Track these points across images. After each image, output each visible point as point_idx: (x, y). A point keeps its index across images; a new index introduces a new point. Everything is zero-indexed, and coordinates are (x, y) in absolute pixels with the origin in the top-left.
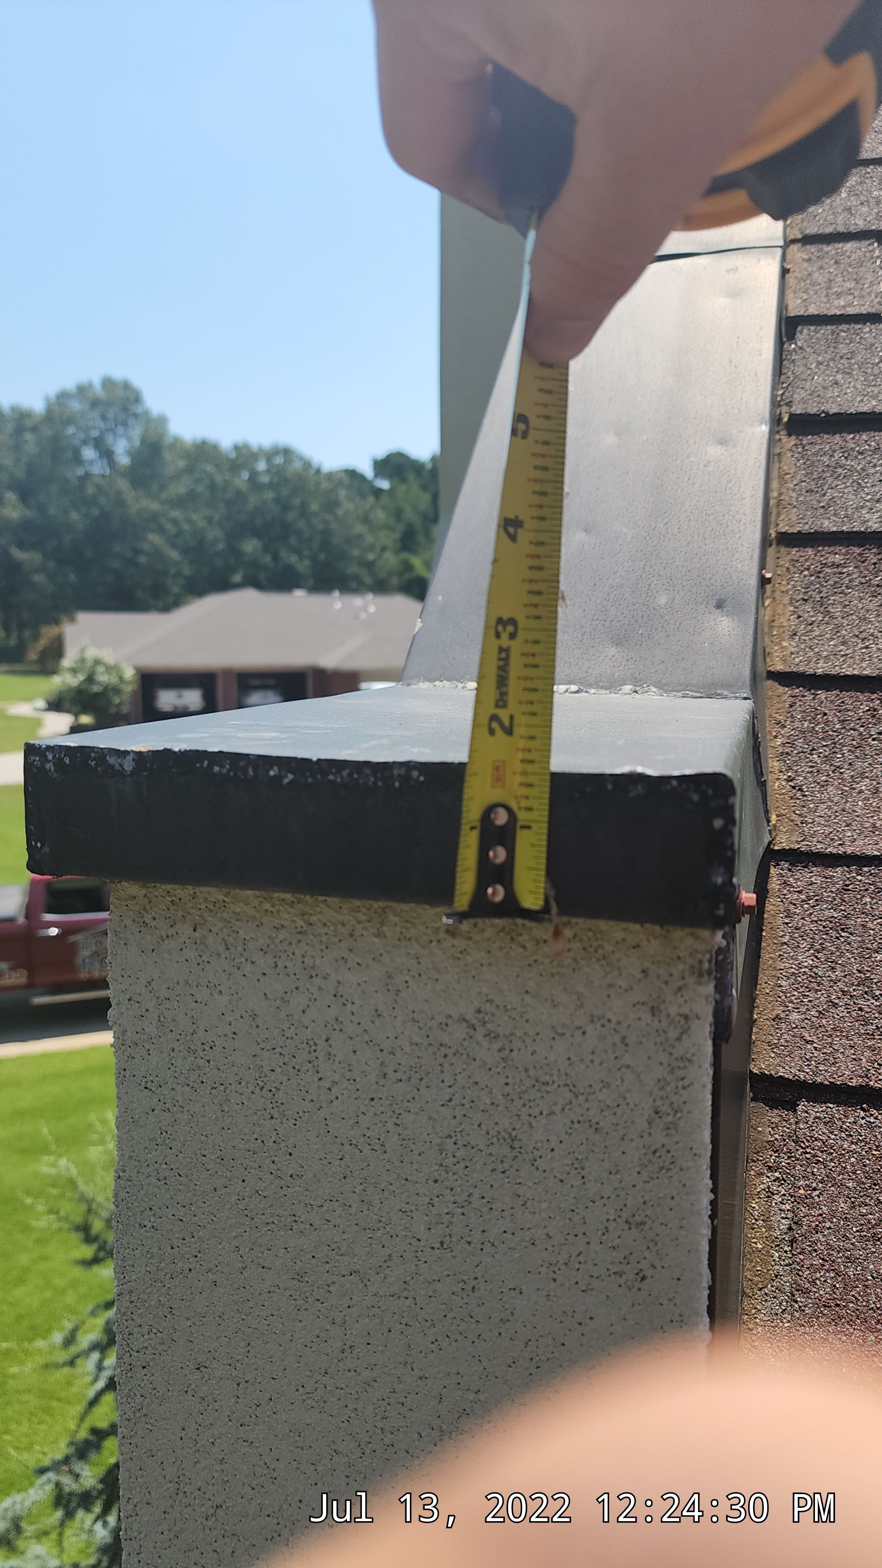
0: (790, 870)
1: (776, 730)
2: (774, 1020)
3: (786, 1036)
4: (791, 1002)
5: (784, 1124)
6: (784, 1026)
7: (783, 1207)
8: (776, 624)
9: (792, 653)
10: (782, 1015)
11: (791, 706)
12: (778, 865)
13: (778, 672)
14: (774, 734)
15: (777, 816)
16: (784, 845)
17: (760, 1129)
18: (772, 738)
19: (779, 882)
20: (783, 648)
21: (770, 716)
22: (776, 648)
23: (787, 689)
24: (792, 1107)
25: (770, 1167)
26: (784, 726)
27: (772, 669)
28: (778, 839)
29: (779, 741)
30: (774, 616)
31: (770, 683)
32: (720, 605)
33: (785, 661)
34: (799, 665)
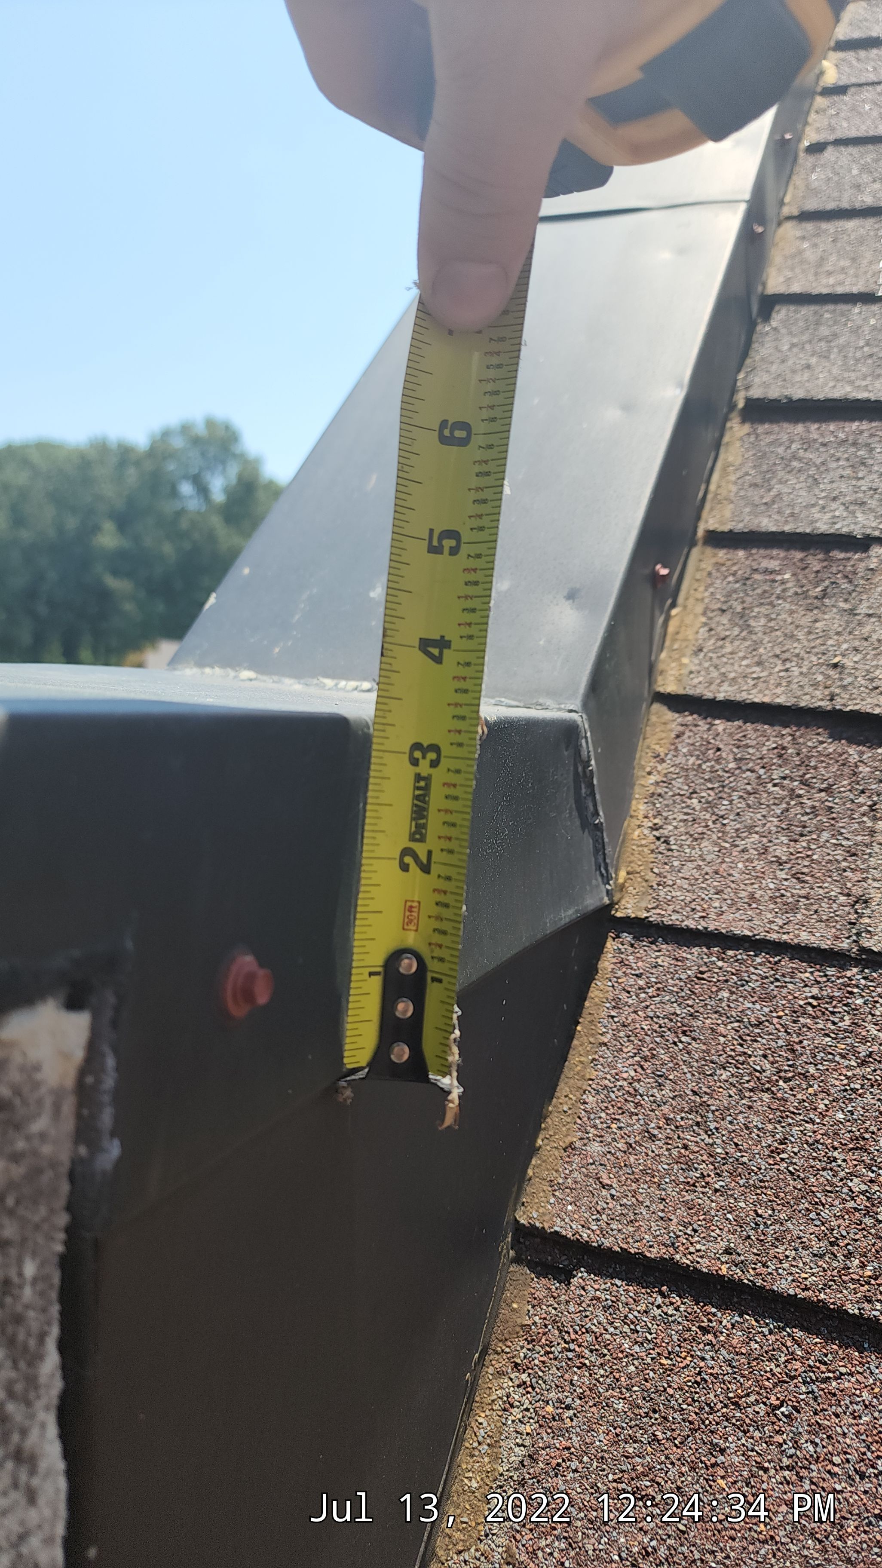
0: (632, 946)
2: (565, 1150)
3: (576, 1174)
4: (595, 1127)
5: (551, 1301)
6: (577, 1159)
7: (522, 1428)
8: (680, 636)
9: (691, 672)
12: (618, 937)
13: (669, 694)
14: (648, 769)
15: (628, 873)
16: (629, 911)
17: (515, 1306)
18: (644, 774)
19: (614, 960)
20: (682, 665)
21: (648, 747)
22: (673, 665)
23: (677, 715)
24: (565, 1276)
25: (516, 1365)
26: (663, 761)
27: (661, 689)
28: (623, 902)
29: (652, 779)
30: (680, 627)
31: (656, 707)
32: (571, 596)
33: (679, 680)
34: (698, 687)
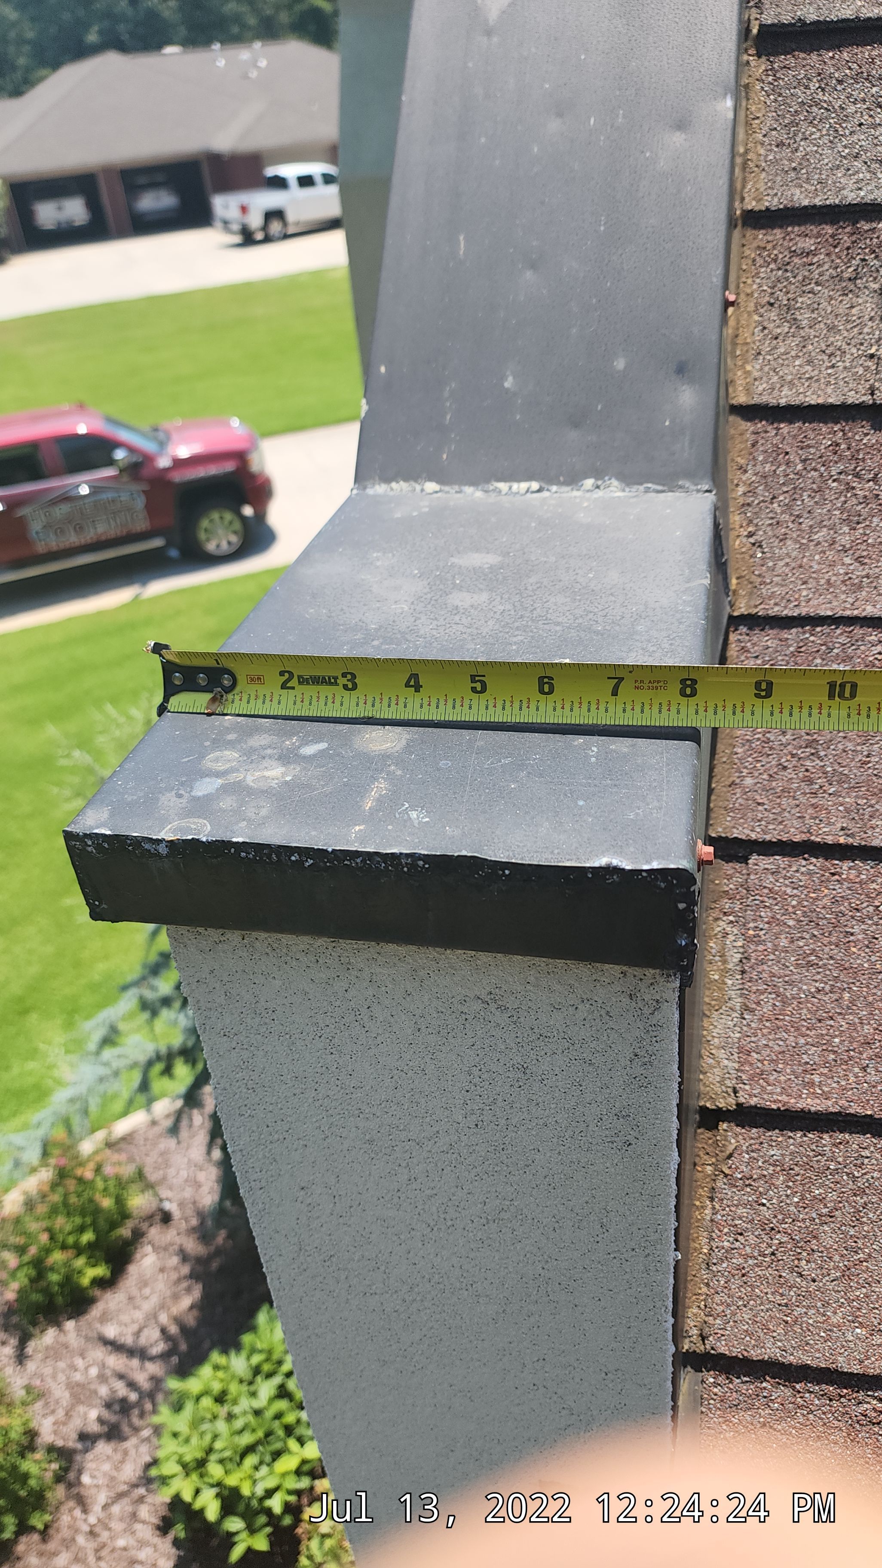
0: (748, 635)
1: (737, 477)
2: (730, 786)
3: (740, 800)
4: (746, 767)
5: (738, 875)
6: (738, 790)
7: (735, 944)
8: (740, 340)
9: (755, 379)
10: (738, 781)
11: (753, 445)
12: (736, 630)
13: (741, 406)
14: (736, 482)
15: (738, 578)
16: (743, 610)
17: (717, 882)
18: (733, 487)
19: (737, 649)
20: (748, 373)
21: (733, 460)
22: (739, 373)
23: (749, 424)
24: (745, 860)
25: (725, 913)
26: (746, 471)
27: (734, 402)
28: (737, 604)
29: (741, 491)
30: (738, 329)
31: (731, 418)
32: (681, 370)
33: (748, 391)
34: (763, 395)
